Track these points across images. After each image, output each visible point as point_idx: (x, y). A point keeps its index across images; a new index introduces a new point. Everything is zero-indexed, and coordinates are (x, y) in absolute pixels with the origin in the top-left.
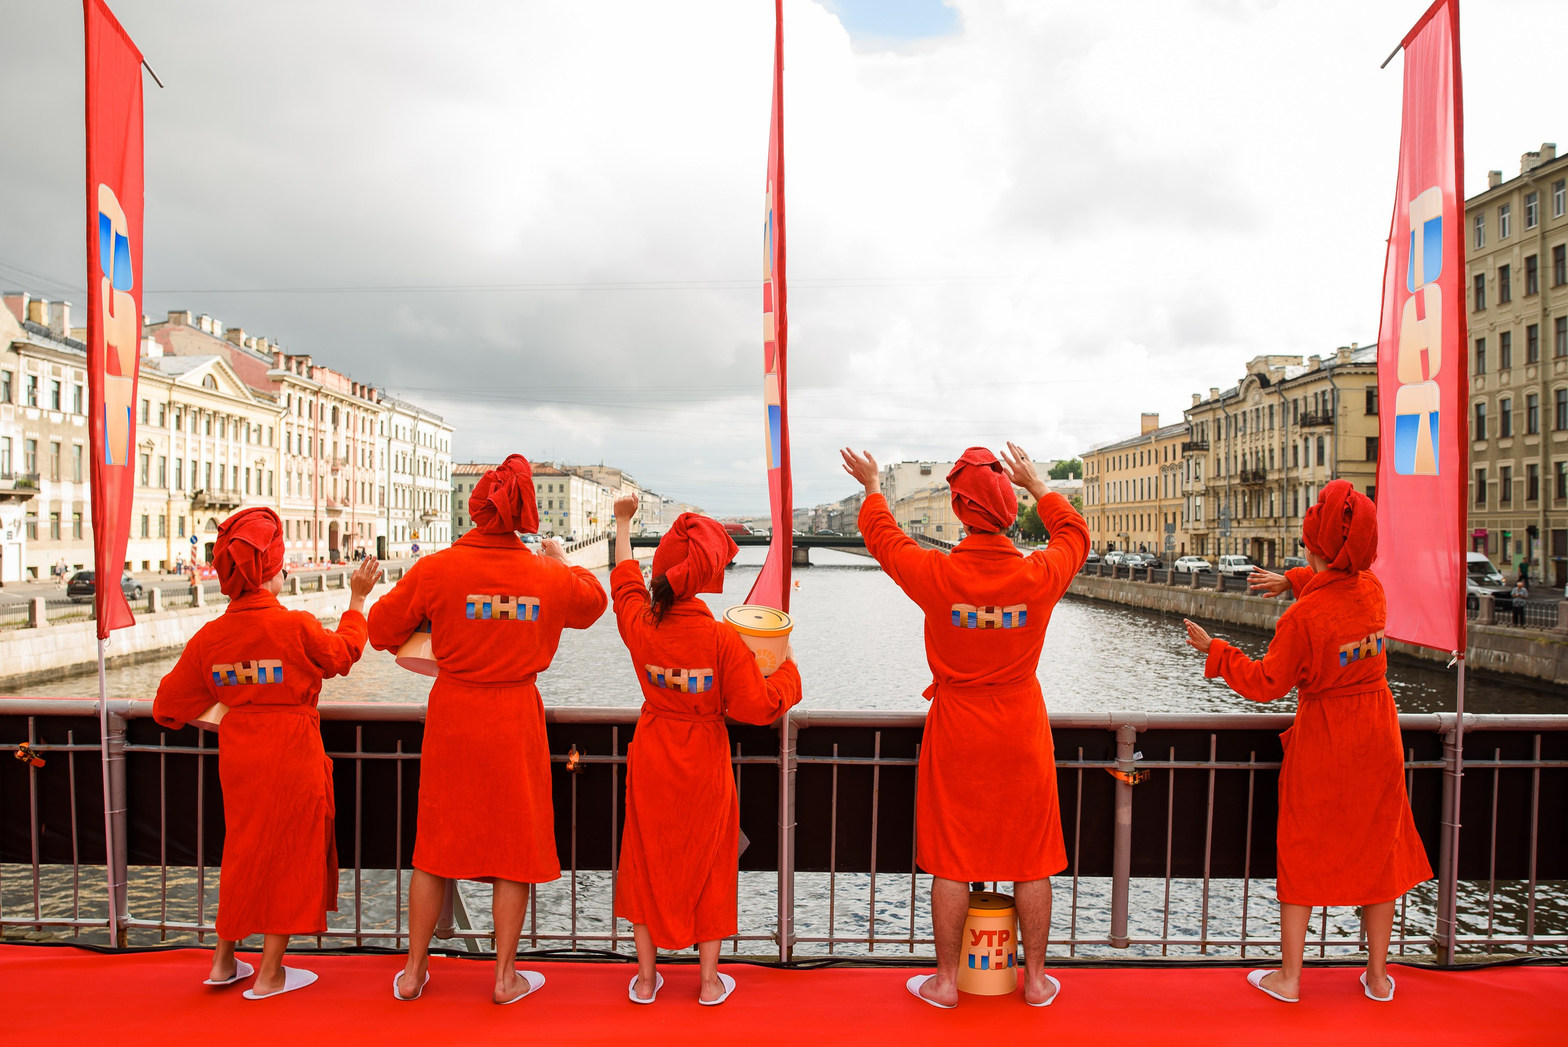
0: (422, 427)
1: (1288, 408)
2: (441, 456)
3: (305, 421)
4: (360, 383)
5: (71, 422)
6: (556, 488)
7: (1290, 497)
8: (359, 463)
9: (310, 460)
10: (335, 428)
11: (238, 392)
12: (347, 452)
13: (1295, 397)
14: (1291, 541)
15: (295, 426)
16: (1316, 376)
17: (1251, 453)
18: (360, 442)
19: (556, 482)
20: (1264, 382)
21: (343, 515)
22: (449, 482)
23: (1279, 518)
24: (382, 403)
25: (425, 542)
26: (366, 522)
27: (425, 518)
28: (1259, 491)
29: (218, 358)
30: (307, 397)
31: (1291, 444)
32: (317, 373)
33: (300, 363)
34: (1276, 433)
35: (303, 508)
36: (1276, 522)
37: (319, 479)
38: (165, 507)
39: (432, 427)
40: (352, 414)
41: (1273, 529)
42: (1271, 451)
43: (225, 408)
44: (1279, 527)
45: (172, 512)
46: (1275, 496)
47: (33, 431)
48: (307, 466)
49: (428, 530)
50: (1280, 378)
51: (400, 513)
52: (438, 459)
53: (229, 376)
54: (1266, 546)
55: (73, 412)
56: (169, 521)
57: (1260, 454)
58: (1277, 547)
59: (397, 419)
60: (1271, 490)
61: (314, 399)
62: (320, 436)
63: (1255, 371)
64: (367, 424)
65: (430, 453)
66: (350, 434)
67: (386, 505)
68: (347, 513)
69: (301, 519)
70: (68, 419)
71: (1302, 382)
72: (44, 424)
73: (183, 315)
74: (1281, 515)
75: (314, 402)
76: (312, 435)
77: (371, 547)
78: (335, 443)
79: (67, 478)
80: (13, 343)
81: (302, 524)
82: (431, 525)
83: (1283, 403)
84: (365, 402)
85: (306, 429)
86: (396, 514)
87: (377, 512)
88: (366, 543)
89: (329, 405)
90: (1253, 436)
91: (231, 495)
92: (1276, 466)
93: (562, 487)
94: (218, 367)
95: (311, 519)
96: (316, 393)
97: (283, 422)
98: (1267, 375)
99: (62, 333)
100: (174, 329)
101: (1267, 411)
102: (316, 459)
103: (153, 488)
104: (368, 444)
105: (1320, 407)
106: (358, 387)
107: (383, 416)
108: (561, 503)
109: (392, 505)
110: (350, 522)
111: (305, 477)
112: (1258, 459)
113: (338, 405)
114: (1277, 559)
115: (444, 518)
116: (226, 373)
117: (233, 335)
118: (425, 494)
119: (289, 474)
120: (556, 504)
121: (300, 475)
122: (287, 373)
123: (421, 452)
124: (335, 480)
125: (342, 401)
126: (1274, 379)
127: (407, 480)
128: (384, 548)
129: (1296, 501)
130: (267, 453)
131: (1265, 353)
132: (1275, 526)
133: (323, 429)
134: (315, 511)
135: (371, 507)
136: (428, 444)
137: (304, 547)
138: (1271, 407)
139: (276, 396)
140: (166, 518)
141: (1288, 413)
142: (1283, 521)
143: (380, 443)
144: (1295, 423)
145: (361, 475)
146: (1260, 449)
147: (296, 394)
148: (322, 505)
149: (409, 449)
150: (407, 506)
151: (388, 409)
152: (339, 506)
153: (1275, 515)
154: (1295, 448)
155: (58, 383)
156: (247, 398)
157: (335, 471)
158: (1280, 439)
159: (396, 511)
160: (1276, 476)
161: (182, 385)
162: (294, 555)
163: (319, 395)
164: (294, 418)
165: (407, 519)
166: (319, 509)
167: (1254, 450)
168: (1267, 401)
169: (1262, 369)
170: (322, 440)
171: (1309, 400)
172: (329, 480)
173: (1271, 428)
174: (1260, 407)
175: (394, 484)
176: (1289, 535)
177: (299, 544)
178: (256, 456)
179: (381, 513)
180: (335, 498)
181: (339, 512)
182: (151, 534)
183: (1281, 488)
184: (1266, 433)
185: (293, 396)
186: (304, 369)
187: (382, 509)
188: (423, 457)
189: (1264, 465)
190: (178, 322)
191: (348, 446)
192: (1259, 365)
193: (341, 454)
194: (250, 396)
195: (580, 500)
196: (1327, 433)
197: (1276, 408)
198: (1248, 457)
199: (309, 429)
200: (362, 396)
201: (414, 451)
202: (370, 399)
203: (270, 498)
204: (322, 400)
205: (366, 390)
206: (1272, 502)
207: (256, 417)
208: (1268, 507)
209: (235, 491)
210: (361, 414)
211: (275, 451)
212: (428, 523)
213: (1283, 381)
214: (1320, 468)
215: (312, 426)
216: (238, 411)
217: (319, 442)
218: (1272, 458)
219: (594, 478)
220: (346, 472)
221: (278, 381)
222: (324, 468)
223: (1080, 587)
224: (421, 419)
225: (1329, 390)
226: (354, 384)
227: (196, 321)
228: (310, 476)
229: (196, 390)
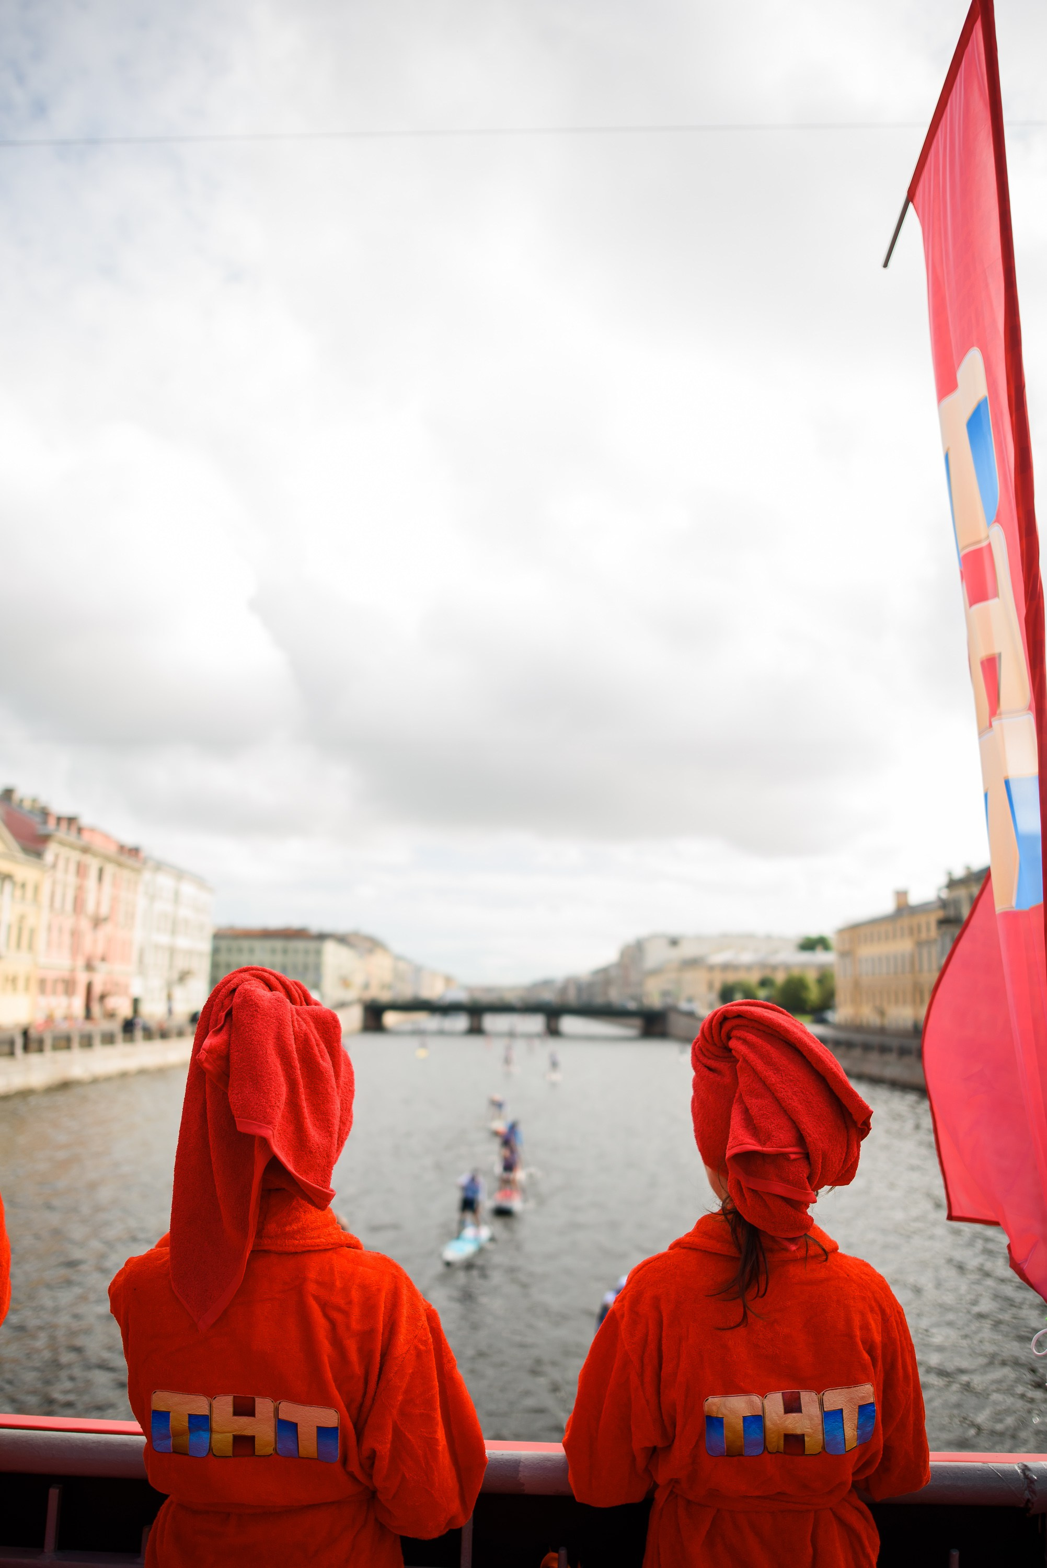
3: (72, 879)
4: (126, 843)
8: (120, 922)
9: (72, 917)
10: (100, 886)
12: (109, 910)
15: (60, 884)
18: (123, 901)
21: (101, 973)
22: (208, 943)
24: (146, 863)
25: (181, 1002)
26: (123, 981)
27: (182, 979)
30: (75, 856)
32: (86, 833)
33: (69, 825)
35: (61, 966)
37: (78, 936)
39: (196, 888)
40: (118, 873)
48: (68, 923)
49: (184, 989)
51: (157, 973)
52: (201, 919)
59: (162, 880)
61: (81, 856)
62: (85, 894)
64: (131, 884)
65: (192, 914)
66: (115, 893)
67: (143, 964)
68: (105, 971)
69: (59, 976)
75: (82, 861)
76: (76, 892)
77: (126, 1007)
78: (99, 899)
81: (58, 982)
82: (187, 984)
84: (130, 862)
85: (70, 887)
86: (153, 974)
87: (133, 971)
88: (122, 1002)
89: (96, 863)
95: (70, 977)
96: (84, 851)
97: (49, 881)
102: (78, 917)
104: (130, 903)
106: (124, 848)
107: (147, 875)
109: (150, 965)
110: (108, 979)
111: (65, 932)
113: (105, 864)
115: (197, 978)
117: (7, 795)
119: (49, 928)
122: (56, 833)
123: (183, 912)
124: (94, 937)
125: (107, 858)
127: (167, 940)
128: (139, 1008)
130: (31, 910)
133: (88, 886)
134: (74, 969)
135: (128, 966)
137: (59, 1004)
139: (44, 853)
143: (143, 903)
145: (120, 934)
147: (65, 852)
148: (81, 962)
149: (172, 908)
150: (165, 966)
151: (154, 871)
157: (95, 927)
159: (153, 971)
162: (48, 1011)
163: (88, 854)
164: (60, 876)
165: (164, 980)
166: (77, 966)
170: (85, 898)
172: (88, 935)
177: (54, 1001)
179: (138, 972)
180: (92, 955)
181: (97, 969)
185: (60, 855)
186: (73, 830)
187: (139, 968)
188: (187, 917)
191: (111, 903)
199: (74, 887)
201: (177, 911)
202: (136, 859)
204: (89, 859)
205: (132, 850)
207: (22, 873)
210: (126, 873)
211: (38, 907)
215: (76, 884)
216: (6, 868)
217: (82, 899)
220: (106, 929)
221: (48, 839)
222: (85, 925)
226: (121, 844)
228: (69, 932)
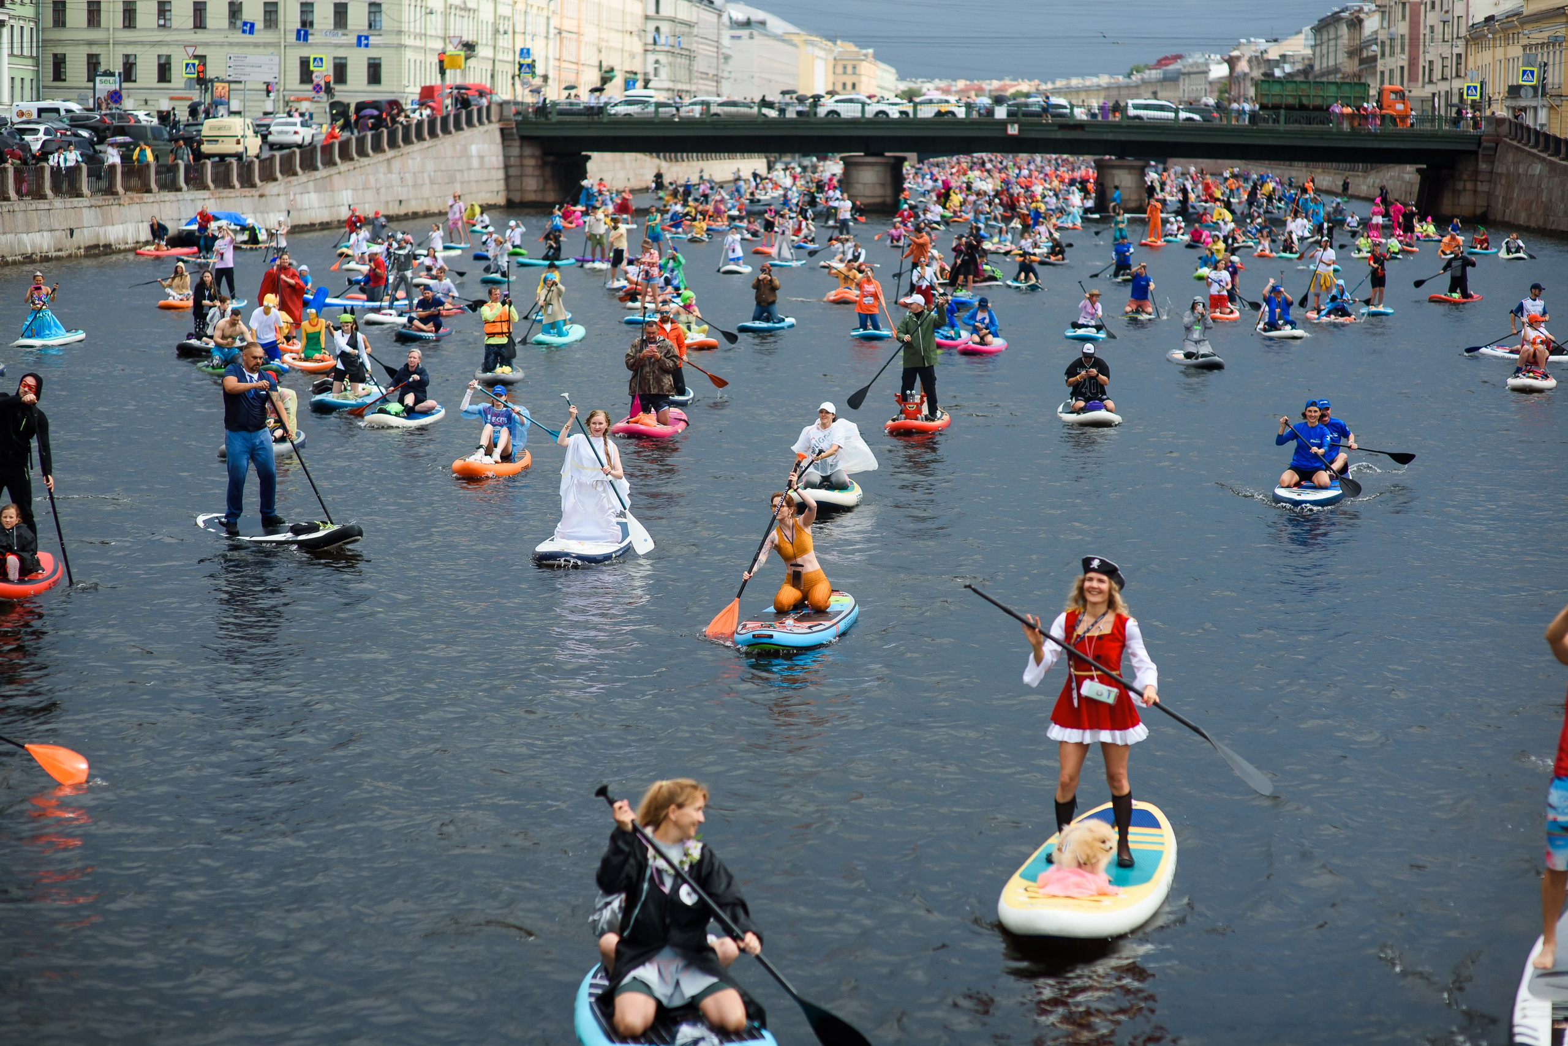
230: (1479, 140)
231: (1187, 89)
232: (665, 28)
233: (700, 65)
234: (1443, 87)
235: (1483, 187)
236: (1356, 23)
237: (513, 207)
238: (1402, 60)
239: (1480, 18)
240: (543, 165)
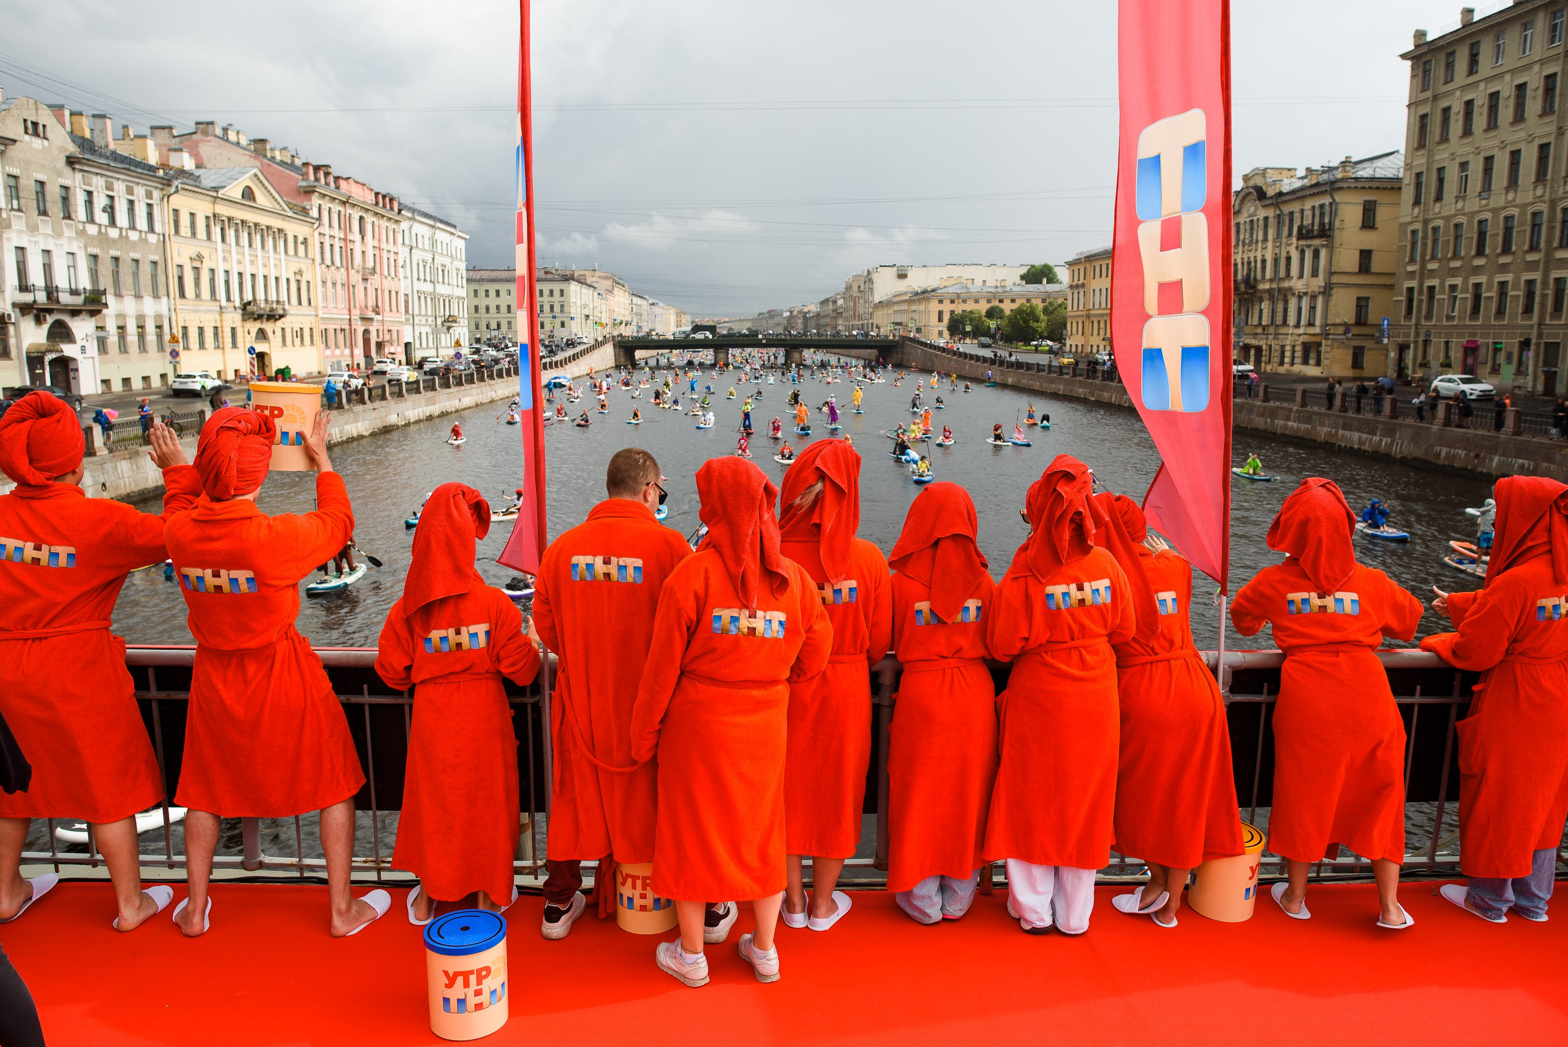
0: (441, 236)
1: (1283, 220)
2: (457, 264)
3: (336, 232)
4: (384, 192)
5: (127, 237)
6: (557, 293)
7: (1280, 307)
8: (386, 273)
9: (343, 270)
10: (363, 238)
11: (275, 204)
12: (374, 261)
13: (1291, 210)
14: (1278, 348)
15: (327, 237)
16: (1315, 190)
17: (1243, 264)
18: (385, 251)
19: (557, 287)
20: (1261, 194)
21: (375, 323)
22: (465, 289)
23: (1267, 326)
24: (403, 212)
25: (447, 347)
26: (394, 329)
27: (445, 324)
28: (1248, 299)
29: (256, 171)
30: (336, 208)
31: (1284, 255)
32: (343, 183)
33: (327, 174)
34: (1270, 244)
35: (339, 317)
36: (1264, 329)
37: (351, 288)
38: (218, 318)
39: (448, 235)
40: (376, 223)
41: (1261, 336)
42: (1264, 261)
43: (265, 220)
44: (1267, 334)
45: (224, 324)
46: (1265, 306)
47: (94, 247)
48: (340, 276)
49: (448, 336)
50: (1277, 191)
51: (424, 319)
52: (454, 266)
53: (266, 188)
54: (1252, 352)
55: (128, 226)
56: (222, 332)
57: (1253, 264)
58: (1264, 353)
59: (418, 228)
60: (1261, 300)
61: (341, 209)
62: (350, 246)
63: (1251, 183)
64: (391, 234)
65: (447, 261)
66: (376, 244)
67: (410, 312)
68: (378, 321)
69: (338, 327)
70: (124, 233)
71: (1298, 195)
72: (102, 238)
73: (210, 126)
74: (1270, 323)
75: (343, 213)
76: (342, 245)
77: (400, 353)
78: (363, 252)
79: (129, 293)
80: (68, 157)
81: (339, 332)
82: (451, 330)
83: (1279, 216)
84: (387, 212)
85: (337, 239)
86: (420, 321)
87: (403, 319)
88: (396, 349)
89: (356, 214)
90: (1246, 247)
91: (275, 306)
92: (1268, 276)
93: (562, 291)
94: (255, 179)
95: (347, 327)
96: (344, 203)
97: (316, 233)
98: (1264, 188)
99: (107, 146)
100: (203, 141)
101: (1261, 223)
102: (347, 269)
103: (205, 301)
104: (392, 253)
105: (1317, 220)
106: (380, 197)
107: (405, 225)
108: (562, 306)
109: (416, 312)
110: (381, 328)
111: (339, 285)
112: (1249, 270)
113: (364, 215)
114: (1263, 364)
115: (462, 324)
116: (263, 185)
117: (259, 146)
118: (444, 300)
119: (324, 283)
120: (557, 308)
121: (334, 284)
122: (316, 184)
123: (439, 260)
124: (365, 288)
125: (367, 210)
126: (1271, 192)
127: (428, 287)
128: (411, 354)
129: (1286, 310)
130: (304, 265)
131: (1263, 166)
132: (1263, 334)
133: (352, 239)
134: (350, 320)
135: (398, 315)
136: (445, 252)
137: (342, 355)
138: (1266, 219)
139: (308, 207)
140: (220, 330)
141: (1283, 225)
142: (1272, 330)
143: (404, 252)
144: (1290, 235)
145: (388, 284)
146: (1252, 259)
147: (326, 205)
148: (356, 313)
149: (428, 257)
150: (429, 313)
151: (409, 218)
152: (371, 314)
153: (1264, 323)
154: (1289, 259)
155: (112, 198)
156: (283, 210)
157: (365, 280)
158: (1273, 250)
159: (420, 318)
160: (1267, 286)
161: (225, 197)
162: (333, 362)
163: (347, 205)
164: (325, 229)
165: (430, 326)
166: (353, 317)
167: (1246, 260)
168: (1262, 214)
169: (1259, 182)
170: (351, 250)
171: (1306, 213)
172: (360, 286)
173: (1265, 240)
174: (1255, 218)
175: (418, 291)
176: (1276, 342)
177: (338, 352)
178: (295, 267)
179: (407, 320)
180: (366, 307)
181: (371, 320)
182: (207, 345)
183: (1272, 298)
184: (1260, 244)
185: (323, 207)
186: (331, 179)
187: (408, 316)
188: (443, 265)
189: (1255, 275)
190: (205, 133)
191: (374, 255)
192: (1257, 177)
193: (370, 264)
194: (288, 210)
195: (579, 304)
196: (1323, 246)
197: (1271, 220)
198: (1240, 266)
199: (340, 239)
200: (384, 206)
201: (433, 259)
202: (392, 209)
203: (310, 308)
204: (349, 211)
205: (387, 200)
206: (1261, 311)
207: (295, 229)
208: (1256, 315)
209: (278, 302)
210: (384, 223)
211: (311, 262)
212: (449, 328)
213: (1280, 194)
214: (1314, 279)
215: (342, 236)
216: (276, 223)
217: (349, 252)
218: (1264, 268)
219: (588, 282)
220: (375, 280)
221: (309, 192)
222: (356, 278)
223: (1080, 390)
224: (438, 228)
225: (1327, 204)
226: (377, 194)
227: (222, 131)
228: (343, 285)
229: (237, 203)
230: (898, 341)
231: (777, 320)
232: (634, 307)
233: (643, 318)
234: (866, 322)
235: (899, 356)
236: (835, 302)
237: (618, 367)
238: (852, 313)
239: (877, 301)
240: (625, 354)
